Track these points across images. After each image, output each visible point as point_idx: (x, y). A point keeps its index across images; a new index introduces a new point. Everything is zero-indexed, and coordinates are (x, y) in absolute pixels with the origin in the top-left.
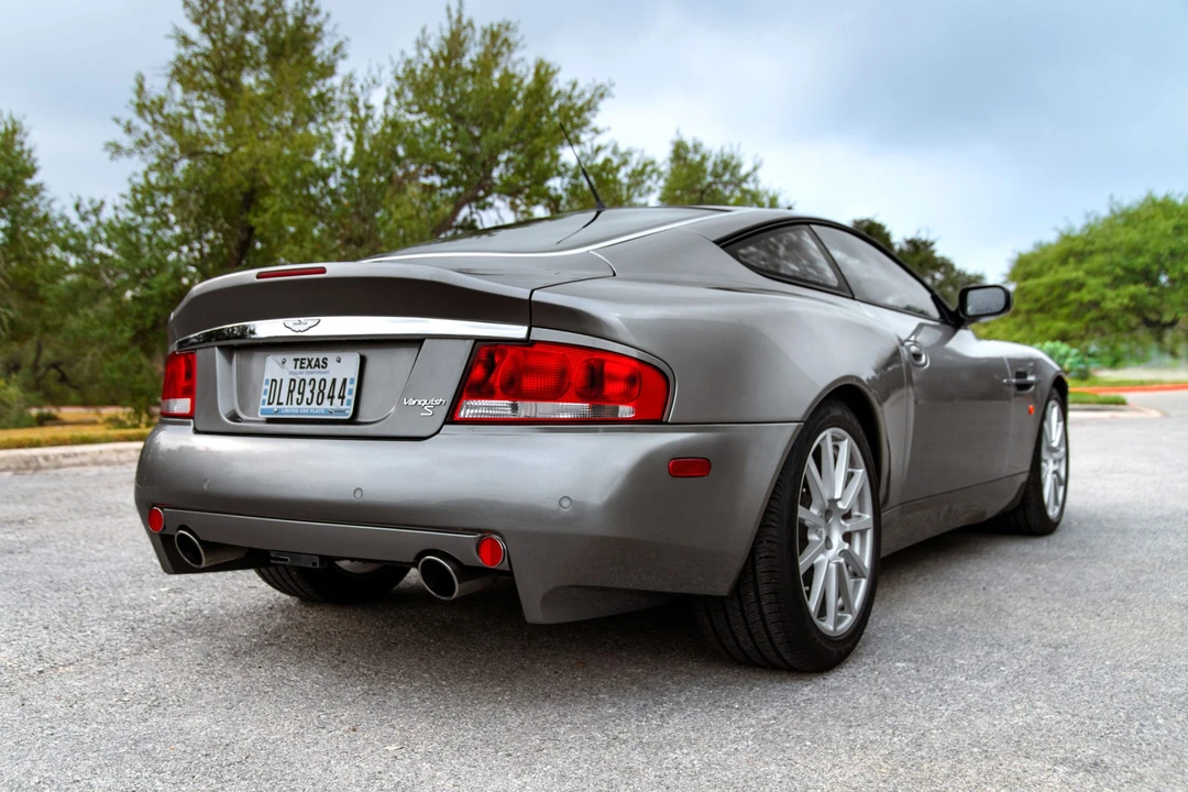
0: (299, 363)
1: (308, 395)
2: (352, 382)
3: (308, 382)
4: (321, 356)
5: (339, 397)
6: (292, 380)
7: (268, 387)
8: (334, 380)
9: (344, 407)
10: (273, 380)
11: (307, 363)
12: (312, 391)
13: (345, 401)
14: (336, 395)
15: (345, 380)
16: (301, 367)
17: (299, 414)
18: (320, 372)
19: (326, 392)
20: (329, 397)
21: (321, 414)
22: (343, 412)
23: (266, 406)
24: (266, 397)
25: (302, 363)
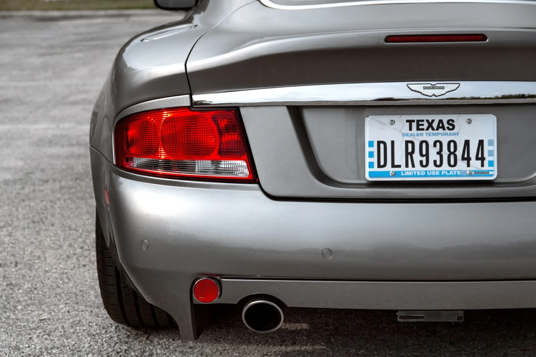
0: (414, 125)
1: (433, 156)
2: (491, 143)
3: (431, 144)
4: (445, 118)
5: (477, 158)
6: (407, 142)
7: (374, 149)
8: (467, 143)
9: (486, 167)
10: (379, 143)
11: (426, 125)
12: (440, 153)
13: (486, 162)
14: (473, 154)
15: (481, 143)
16: (418, 129)
17: (426, 176)
18: (446, 134)
19: (459, 153)
20: (463, 159)
21: (457, 176)
22: (486, 173)
23: (376, 169)
24: (375, 160)
25: (418, 125)
